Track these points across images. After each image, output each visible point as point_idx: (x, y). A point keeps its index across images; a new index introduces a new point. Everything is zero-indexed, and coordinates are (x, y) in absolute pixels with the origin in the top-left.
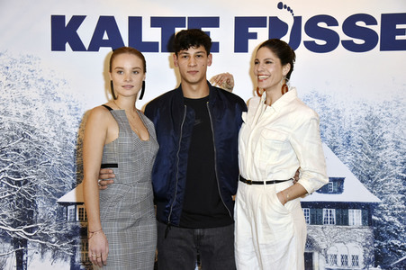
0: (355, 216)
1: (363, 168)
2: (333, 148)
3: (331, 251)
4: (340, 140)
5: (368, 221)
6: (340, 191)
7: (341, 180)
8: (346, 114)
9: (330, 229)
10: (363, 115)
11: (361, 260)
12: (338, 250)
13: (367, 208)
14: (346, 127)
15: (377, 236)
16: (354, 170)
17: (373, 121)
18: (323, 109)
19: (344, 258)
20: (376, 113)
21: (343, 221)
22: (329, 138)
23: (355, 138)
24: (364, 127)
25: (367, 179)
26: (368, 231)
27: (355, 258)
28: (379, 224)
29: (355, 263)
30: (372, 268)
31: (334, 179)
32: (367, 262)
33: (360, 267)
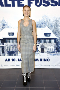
0: (53, 41)
1: (55, 31)
2: (49, 27)
3: (48, 48)
4: (50, 25)
5: (55, 42)
6: (50, 36)
7: (50, 34)
8: (51, 20)
9: (48, 44)
10: (55, 20)
12: (49, 48)
13: (55, 39)
14: (51, 23)
15: (57, 45)
16: (53, 32)
17: (57, 21)
18: (47, 19)
19: (50, 49)
20: (57, 20)
21: (50, 42)
22: (48, 25)
23: (53, 25)
24: (55, 22)
25: (55, 33)
26: (55, 44)
27: (52, 49)
28: (57, 42)
29: (52, 50)
30: (55, 51)
31: (49, 34)
32: (55, 50)
33: (54, 51)
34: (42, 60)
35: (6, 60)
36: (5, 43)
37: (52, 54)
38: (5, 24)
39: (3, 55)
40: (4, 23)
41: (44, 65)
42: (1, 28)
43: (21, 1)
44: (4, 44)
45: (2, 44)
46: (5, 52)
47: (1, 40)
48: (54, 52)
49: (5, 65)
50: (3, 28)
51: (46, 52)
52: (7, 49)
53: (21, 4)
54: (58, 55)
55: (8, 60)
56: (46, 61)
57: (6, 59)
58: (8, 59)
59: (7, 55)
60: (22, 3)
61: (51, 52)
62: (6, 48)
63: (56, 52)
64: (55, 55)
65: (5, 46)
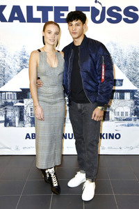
0: (127, 95)
1: (131, 75)
2: (119, 67)
3: (117, 110)
4: (122, 63)
5: (132, 97)
6: (121, 85)
7: (122, 80)
8: (125, 52)
9: (117, 101)
10: (132, 51)
11: (129, 113)
12: (120, 110)
13: (132, 92)
14: (124, 57)
15: (136, 103)
16: (127, 76)
17: (135, 54)
18: (115, 49)
19: (122, 113)
20: (137, 51)
21: (122, 97)
22: (117, 62)
23: (128, 62)
24: (132, 57)
25: (132, 80)
26: (132, 102)
27: (127, 113)
28: (137, 98)
29: (127, 115)
30: (133, 116)
31: (119, 80)
32: (132, 114)
33: (129, 116)
34: (105, 136)
35: (28, 136)
36: (25, 100)
37: (126, 123)
38: (27, 58)
39: (20, 125)
40: (25, 57)
41: (109, 148)
42: (19, 68)
43: (61, 12)
44: (23, 102)
45: (20, 102)
46: (25, 119)
47: (17, 92)
48: (130, 120)
49: (24, 148)
50: (22, 67)
51: (113, 119)
52: (30, 112)
53: (61, 17)
54: (137, 125)
55: (32, 136)
56: (113, 138)
57: (28, 134)
58: (32, 134)
59: (30, 124)
60: (63, 15)
61: (124, 120)
62: (28, 111)
63: (135, 120)
64: (132, 125)
65: (25, 106)
